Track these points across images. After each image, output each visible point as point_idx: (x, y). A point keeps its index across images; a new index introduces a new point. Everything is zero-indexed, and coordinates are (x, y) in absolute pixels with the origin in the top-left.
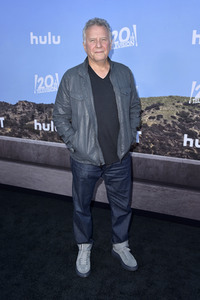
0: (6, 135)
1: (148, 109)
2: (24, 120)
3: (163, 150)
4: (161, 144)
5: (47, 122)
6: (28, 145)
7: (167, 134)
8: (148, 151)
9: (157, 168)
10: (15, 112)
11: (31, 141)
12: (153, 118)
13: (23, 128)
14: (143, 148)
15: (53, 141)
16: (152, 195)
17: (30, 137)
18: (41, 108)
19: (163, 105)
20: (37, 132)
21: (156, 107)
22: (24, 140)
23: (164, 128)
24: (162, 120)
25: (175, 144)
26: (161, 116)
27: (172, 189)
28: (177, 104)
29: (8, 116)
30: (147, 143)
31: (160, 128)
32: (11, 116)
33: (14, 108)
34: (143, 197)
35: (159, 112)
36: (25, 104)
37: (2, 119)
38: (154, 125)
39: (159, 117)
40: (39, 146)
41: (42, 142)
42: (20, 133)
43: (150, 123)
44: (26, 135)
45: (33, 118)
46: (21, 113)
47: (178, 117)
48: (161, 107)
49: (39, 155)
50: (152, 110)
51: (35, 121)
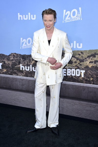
0: (3, 73)
1: (89, 57)
2: (14, 64)
4: (97, 78)
5: (28, 65)
6: (16, 79)
8: (89, 82)
9: (95, 92)
10: (8, 60)
11: (18, 77)
12: (92, 62)
13: (14, 70)
14: (86, 80)
15: (31, 77)
16: (93, 109)
17: (17, 75)
18: (24, 57)
19: (97, 54)
20: (22, 72)
21: (94, 56)
22: (14, 76)
29: (4, 62)
30: (89, 78)
31: (96, 68)
32: (6, 62)
33: (8, 57)
34: (87, 110)
35: (95, 59)
36: (15, 55)
37: (1, 64)
38: (93, 67)
39: (96, 62)
40: (23, 80)
41: (25, 78)
42: (11, 72)
43: (90, 66)
44: (15, 73)
45: (19, 63)
46: (12, 60)
48: (96, 56)
49: (23, 85)
50: (91, 58)
51: (21, 65)
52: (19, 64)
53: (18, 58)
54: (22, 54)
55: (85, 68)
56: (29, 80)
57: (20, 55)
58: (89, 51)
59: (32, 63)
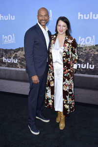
5: (10, 58)
11: (2, 68)
15: (13, 67)
18: (6, 51)
20: (5, 63)
40: (6, 70)
41: (7, 68)
49: (6, 74)
51: (4, 58)
52: (2, 57)
53: (1, 52)
54: (4, 49)
56: (11, 70)
57: (3, 49)
59: (13, 56)
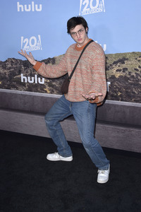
1: (115, 63)
2: (13, 74)
3: (129, 97)
4: (127, 92)
5: (32, 75)
6: (16, 95)
7: (131, 84)
8: (116, 98)
9: (124, 112)
10: (4, 67)
11: (19, 92)
12: (120, 70)
13: (13, 82)
14: (112, 96)
15: (37, 91)
16: (121, 135)
17: (17, 89)
18: (26, 64)
19: (127, 59)
20: (24, 84)
21: (122, 61)
22: (13, 91)
23: (128, 79)
24: (127, 72)
25: (139, 92)
26: (126, 69)
27: (137, 130)
28: (139, 59)
30: (116, 92)
31: (126, 79)
32: (2, 71)
33: (3, 64)
35: (124, 66)
36: (13, 61)
38: (121, 77)
39: (125, 70)
40: (26, 96)
41: (28, 93)
42: (9, 85)
43: (118, 75)
44: (14, 87)
45: (20, 72)
46: (10, 68)
47: (140, 69)
48: (126, 61)
49: (25, 103)
50: (118, 64)
52: (20, 74)
53: (18, 65)
55: (110, 78)
56: (34, 96)
57: (21, 61)
58: (116, 55)
